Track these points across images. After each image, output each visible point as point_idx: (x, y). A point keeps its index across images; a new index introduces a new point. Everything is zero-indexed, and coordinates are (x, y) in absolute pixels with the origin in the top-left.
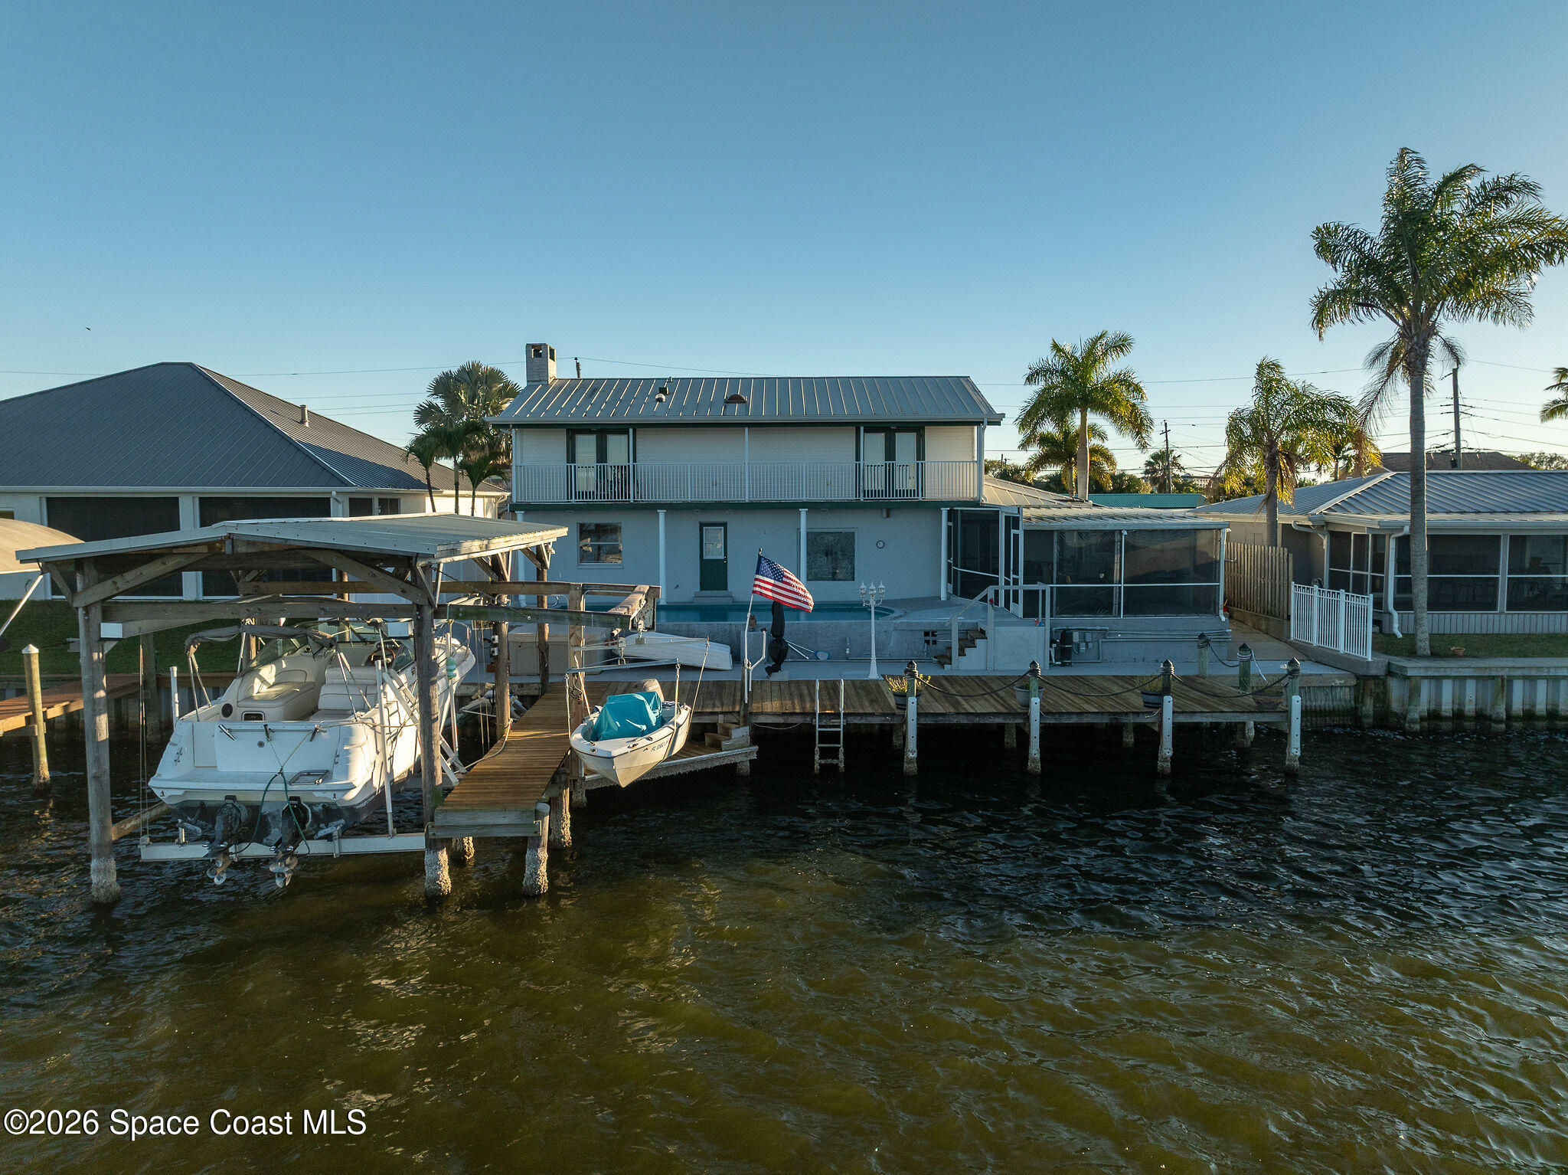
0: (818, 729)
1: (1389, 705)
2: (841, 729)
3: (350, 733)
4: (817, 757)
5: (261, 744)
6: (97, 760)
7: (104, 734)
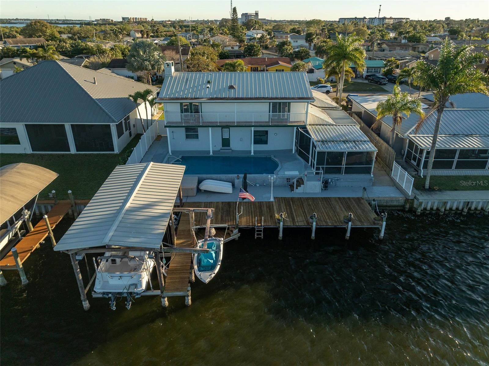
0: (256, 229)
1: (413, 205)
2: (262, 229)
3: (141, 275)
4: (256, 235)
5: (119, 279)
6: (80, 284)
7: (81, 277)
